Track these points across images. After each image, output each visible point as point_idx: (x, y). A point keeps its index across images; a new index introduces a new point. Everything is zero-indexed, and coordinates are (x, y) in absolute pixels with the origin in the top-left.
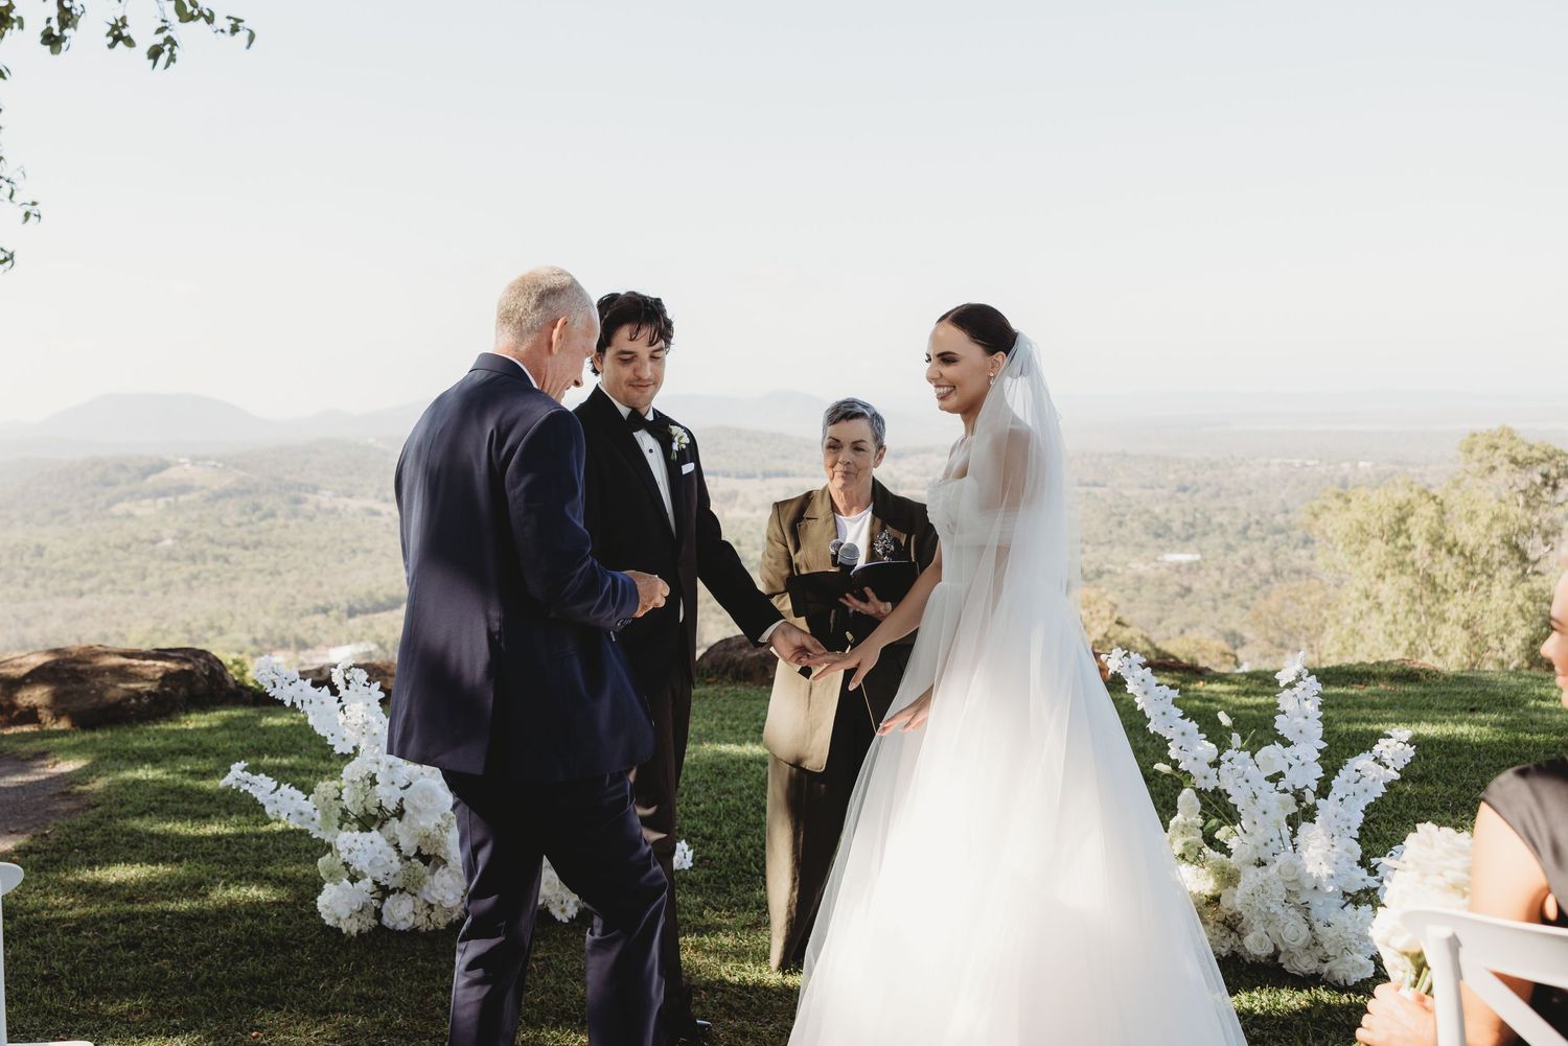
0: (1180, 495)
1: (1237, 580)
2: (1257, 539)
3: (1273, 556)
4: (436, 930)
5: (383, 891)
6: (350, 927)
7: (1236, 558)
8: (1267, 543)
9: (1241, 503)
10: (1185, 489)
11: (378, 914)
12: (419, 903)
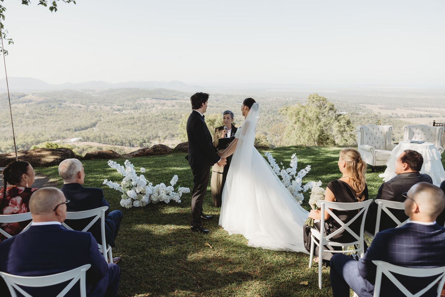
4: (144, 206)
5: (133, 200)
6: (128, 207)
11: (133, 204)
12: (140, 202)
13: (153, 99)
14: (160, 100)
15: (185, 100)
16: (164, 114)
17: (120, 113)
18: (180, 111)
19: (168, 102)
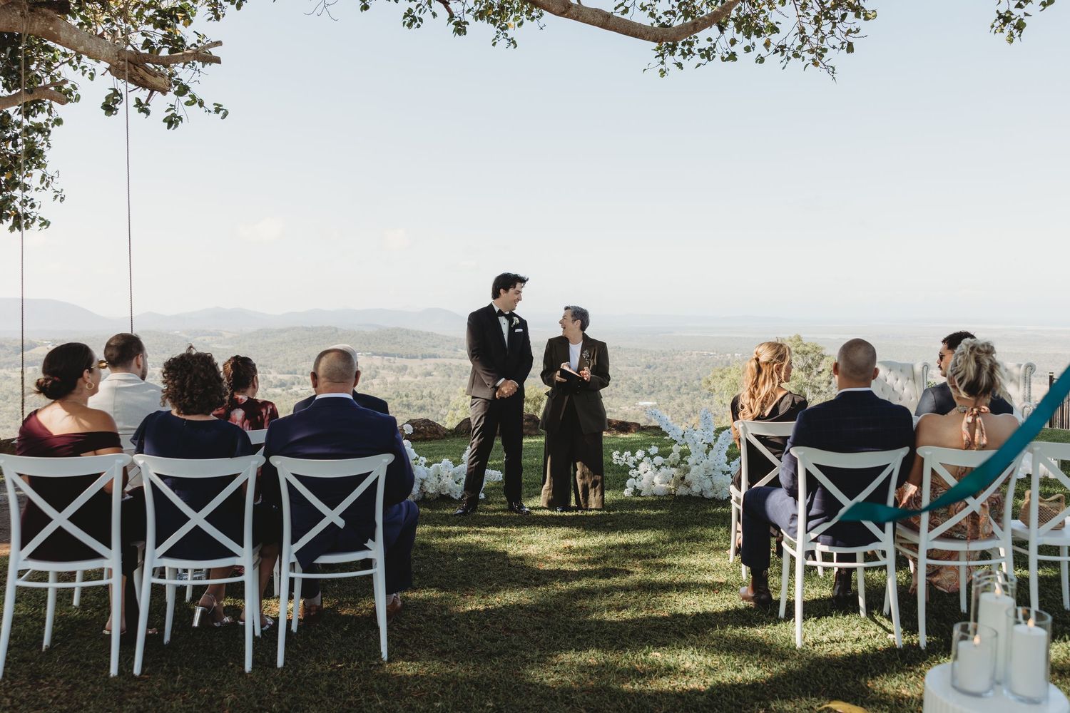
0: (647, 370)
1: (675, 415)
2: (684, 394)
3: (693, 402)
7: (674, 404)
8: (690, 395)
9: (677, 374)
10: (649, 367)
13: (374, 357)
14: (392, 358)
15: (460, 359)
16: (404, 395)
17: (284, 392)
18: (447, 386)
19: (414, 364)
